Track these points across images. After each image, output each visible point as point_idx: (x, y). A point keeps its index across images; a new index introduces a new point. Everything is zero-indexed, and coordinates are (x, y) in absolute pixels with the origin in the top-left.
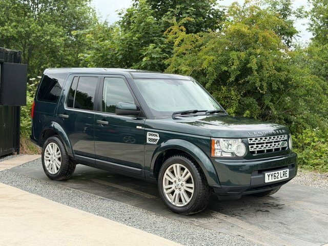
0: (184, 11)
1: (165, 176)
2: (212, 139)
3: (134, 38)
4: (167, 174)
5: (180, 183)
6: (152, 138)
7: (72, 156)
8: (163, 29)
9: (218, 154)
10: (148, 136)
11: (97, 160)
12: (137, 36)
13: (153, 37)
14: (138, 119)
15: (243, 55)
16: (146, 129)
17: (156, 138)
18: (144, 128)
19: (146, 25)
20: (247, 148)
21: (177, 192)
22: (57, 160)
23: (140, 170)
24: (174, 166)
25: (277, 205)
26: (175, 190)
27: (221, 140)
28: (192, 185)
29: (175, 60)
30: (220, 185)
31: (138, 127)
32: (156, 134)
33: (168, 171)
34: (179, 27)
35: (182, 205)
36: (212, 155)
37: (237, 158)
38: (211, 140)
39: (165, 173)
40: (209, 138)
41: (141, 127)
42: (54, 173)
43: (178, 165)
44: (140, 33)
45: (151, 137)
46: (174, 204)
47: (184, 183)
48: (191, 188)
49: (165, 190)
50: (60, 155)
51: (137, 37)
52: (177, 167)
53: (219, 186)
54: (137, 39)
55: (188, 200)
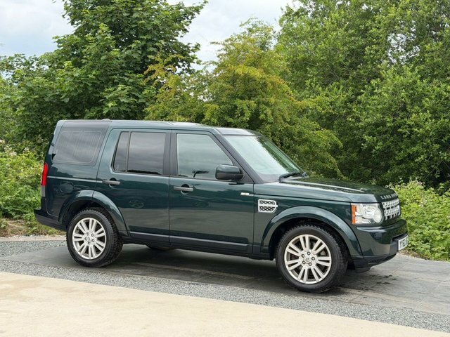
0: (149, 44)
1: (287, 250)
2: (352, 204)
3: (90, 76)
4: (290, 248)
5: (310, 256)
6: (266, 206)
7: (126, 233)
8: (124, 65)
9: (358, 221)
10: (259, 205)
11: (171, 237)
12: (94, 73)
13: (113, 75)
14: (238, 184)
15: (253, 103)
16: (255, 196)
17: (271, 206)
18: (252, 195)
19: (107, 59)
20: (383, 214)
21: (306, 267)
22: (96, 240)
23: (246, 245)
24: (301, 237)
25: (387, 277)
26: (302, 265)
27: (361, 204)
28: (329, 258)
29: (163, 108)
30: (362, 255)
31: (243, 194)
32: (272, 201)
33: (291, 244)
34: (166, 65)
35: (315, 282)
36: (353, 223)
37: (376, 225)
38: (351, 206)
39: (288, 247)
40: (349, 204)
41: (248, 194)
42: (92, 258)
43: (307, 236)
44: (98, 70)
45: (263, 205)
46: (301, 281)
47: (316, 256)
48: (328, 261)
49: (287, 267)
50: (104, 234)
51: (94, 75)
52: (305, 238)
53: (362, 257)
54: (94, 77)
55: (323, 276)
